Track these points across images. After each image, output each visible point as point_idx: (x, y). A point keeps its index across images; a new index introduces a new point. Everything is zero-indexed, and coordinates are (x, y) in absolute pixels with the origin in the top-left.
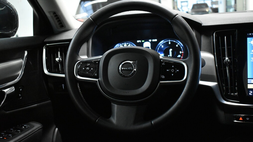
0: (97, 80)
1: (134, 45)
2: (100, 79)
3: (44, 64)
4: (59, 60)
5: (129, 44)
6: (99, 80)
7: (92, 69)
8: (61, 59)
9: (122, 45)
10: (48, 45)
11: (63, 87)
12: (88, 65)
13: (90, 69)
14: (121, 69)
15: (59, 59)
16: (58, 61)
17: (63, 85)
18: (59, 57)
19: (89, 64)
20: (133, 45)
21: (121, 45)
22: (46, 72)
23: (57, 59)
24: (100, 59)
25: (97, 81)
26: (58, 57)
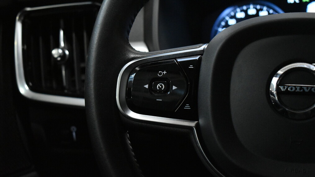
0: (192, 124)
1: (276, 12)
2: (201, 121)
3: (19, 65)
4: (63, 56)
5: (262, 7)
6: (197, 126)
7: (174, 88)
8: (67, 52)
9: (242, 11)
10: (28, 9)
11: (74, 134)
12: (160, 74)
13: (168, 87)
14: (278, 89)
15: (60, 51)
16: (59, 59)
17: (74, 129)
18: (62, 44)
19: (165, 72)
20: (274, 10)
21: (238, 10)
22: (24, 89)
23: (56, 53)
24: (202, 55)
25: (190, 128)
26: (57, 46)
